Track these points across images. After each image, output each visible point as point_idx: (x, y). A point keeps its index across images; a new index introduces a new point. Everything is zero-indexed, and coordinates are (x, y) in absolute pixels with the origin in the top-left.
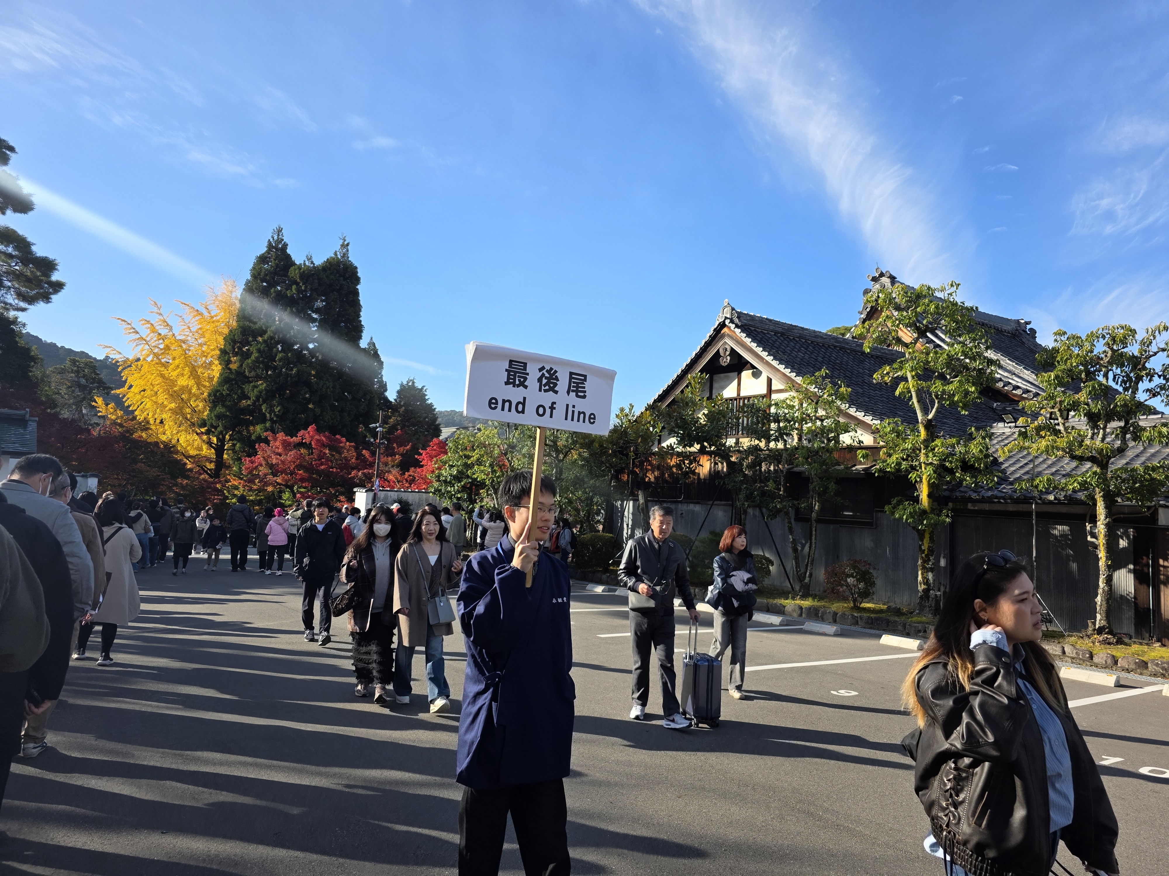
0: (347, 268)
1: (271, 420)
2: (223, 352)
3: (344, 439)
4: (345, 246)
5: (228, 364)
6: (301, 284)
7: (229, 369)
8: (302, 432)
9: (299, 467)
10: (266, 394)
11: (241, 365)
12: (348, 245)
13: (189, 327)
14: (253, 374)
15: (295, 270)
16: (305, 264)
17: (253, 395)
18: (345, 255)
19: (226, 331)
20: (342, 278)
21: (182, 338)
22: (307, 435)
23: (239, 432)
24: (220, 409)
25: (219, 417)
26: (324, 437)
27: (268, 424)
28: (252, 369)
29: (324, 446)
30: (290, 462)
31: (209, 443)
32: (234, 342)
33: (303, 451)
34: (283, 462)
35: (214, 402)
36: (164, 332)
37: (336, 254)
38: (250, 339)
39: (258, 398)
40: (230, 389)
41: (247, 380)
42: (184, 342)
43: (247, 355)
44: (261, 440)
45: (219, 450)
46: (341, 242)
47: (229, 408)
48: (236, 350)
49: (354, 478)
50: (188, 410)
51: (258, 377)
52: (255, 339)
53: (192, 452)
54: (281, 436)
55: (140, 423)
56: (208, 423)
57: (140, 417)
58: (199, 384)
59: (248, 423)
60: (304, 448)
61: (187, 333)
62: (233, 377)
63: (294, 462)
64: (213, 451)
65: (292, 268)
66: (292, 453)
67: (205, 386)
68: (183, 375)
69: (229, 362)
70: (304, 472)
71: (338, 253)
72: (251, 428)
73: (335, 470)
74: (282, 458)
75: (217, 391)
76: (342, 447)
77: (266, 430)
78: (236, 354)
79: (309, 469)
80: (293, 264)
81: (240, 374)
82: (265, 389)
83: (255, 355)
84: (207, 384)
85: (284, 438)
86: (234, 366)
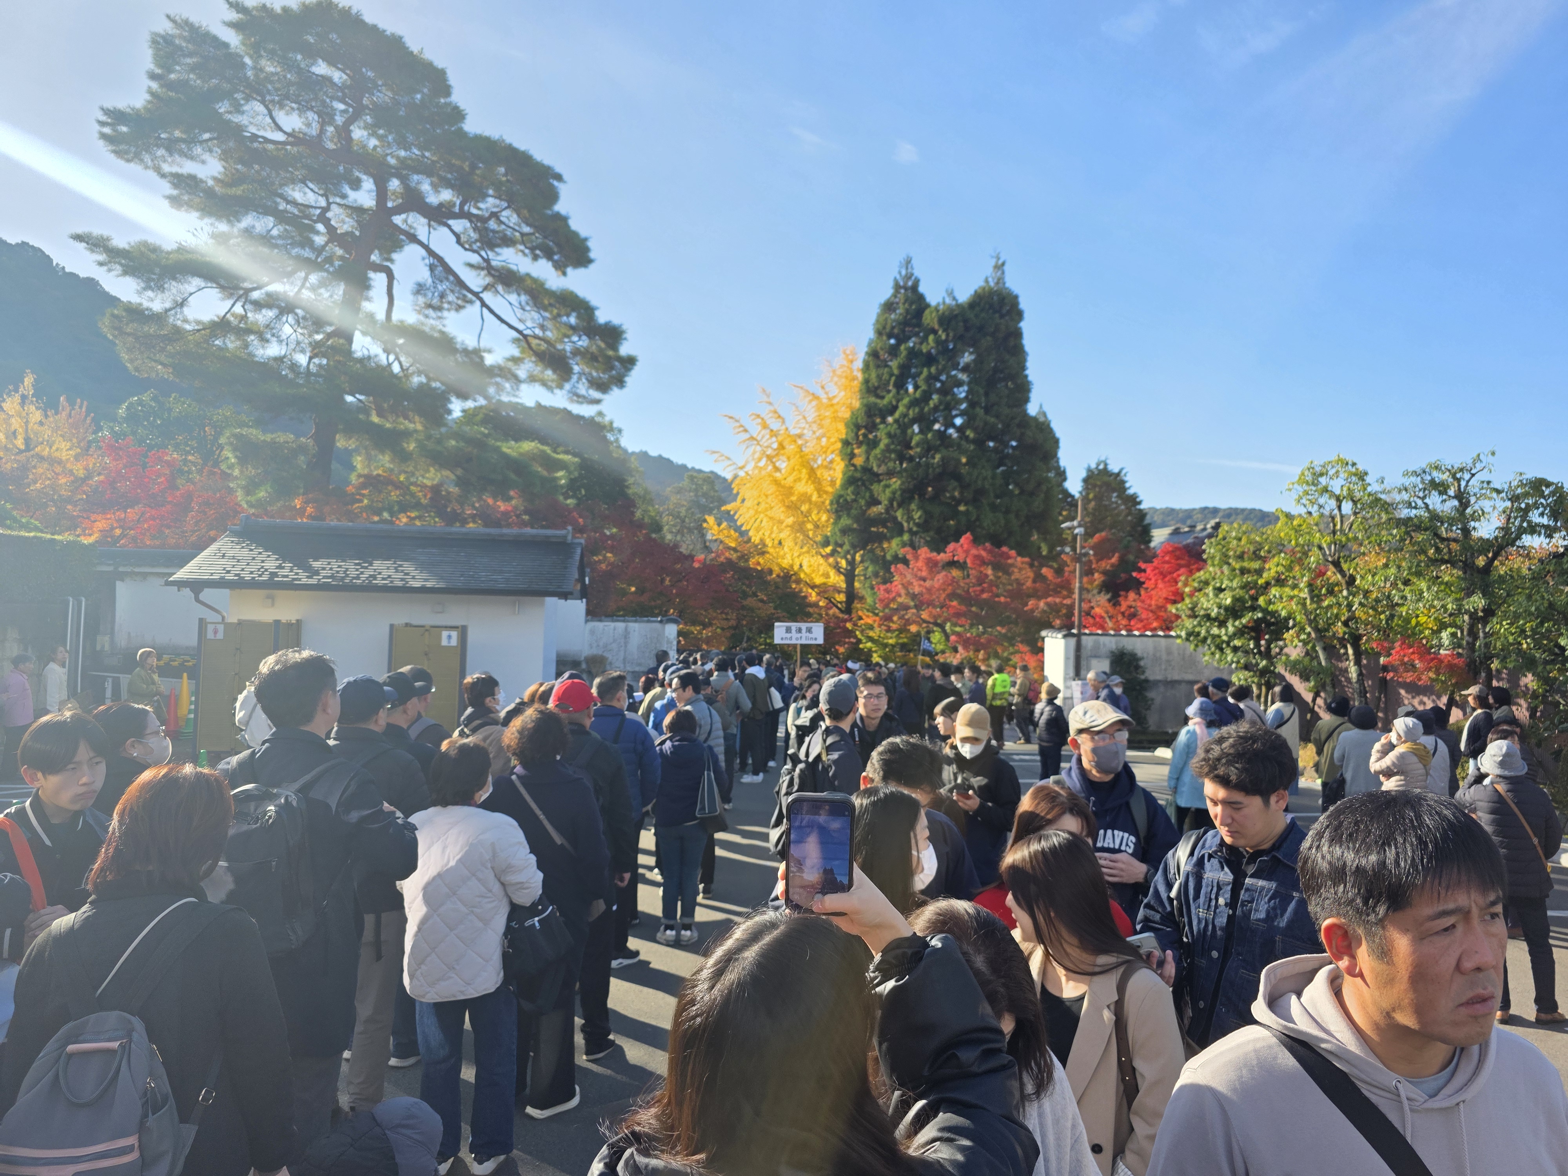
0: (1004, 299)
1: (910, 531)
2: (846, 443)
3: (1013, 553)
4: (1000, 267)
5: (851, 459)
6: (940, 332)
7: (853, 465)
8: (951, 546)
9: (952, 596)
10: (901, 495)
11: (868, 459)
12: (1003, 264)
13: (804, 418)
14: (882, 469)
15: (931, 313)
16: (944, 303)
17: (884, 498)
18: (1000, 280)
19: (847, 415)
20: (997, 315)
21: (798, 431)
22: (960, 550)
23: (872, 551)
24: (845, 521)
25: (844, 531)
26: (985, 549)
27: (906, 537)
28: (882, 461)
29: (983, 563)
30: (938, 590)
31: (837, 567)
32: (858, 427)
33: (955, 573)
34: (929, 590)
35: (837, 511)
36: (775, 425)
37: (987, 281)
38: (878, 420)
39: (891, 501)
40: (856, 493)
41: (876, 477)
42: (800, 436)
43: (874, 444)
44: (897, 559)
45: (850, 577)
46: (993, 262)
47: (857, 519)
48: (861, 438)
49: (1032, 611)
50: (810, 526)
51: (890, 474)
52: (884, 421)
53: (818, 580)
54: (924, 552)
55: (756, 546)
56: (832, 540)
57: (756, 539)
58: (820, 490)
59: (881, 538)
60: (956, 567)
61: (803, 425)
62: (858, 475)
63: (944, 590)
64: (842, 577)
65: (927, 312)
66: (941, 577)
67: (826, 492)
68: (800, 479)
69: (852, 456)
70: (960, 604)
71: (990, 280)
72: (885, 545)
73: (1002, 599)
74: (928, 584)
75: (841, 496)
76: (1012, 565)
77: (904, 545)
78: (860, 444)
79: (966, 599)
80: (928, 306)
81: (867, 470)
82: (900, 489)
83: (885, 441)
84: (830, 489)
85: (928, 556)
86: (859, 461)
